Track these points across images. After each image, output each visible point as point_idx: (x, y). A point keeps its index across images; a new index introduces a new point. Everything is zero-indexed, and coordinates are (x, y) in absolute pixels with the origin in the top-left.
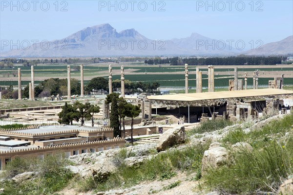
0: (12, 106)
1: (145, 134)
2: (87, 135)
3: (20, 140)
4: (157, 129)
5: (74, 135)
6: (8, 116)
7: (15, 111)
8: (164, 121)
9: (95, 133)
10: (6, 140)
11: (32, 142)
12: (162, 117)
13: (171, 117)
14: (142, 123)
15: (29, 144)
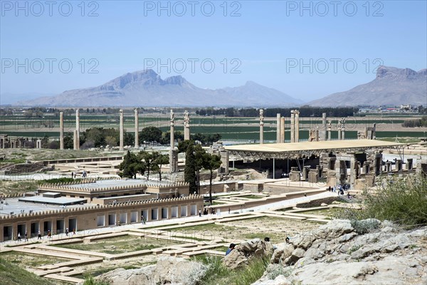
0: (57, 156)
1: (223, 191)
2: (157, 192)
3: (74, 196)
4: (237, 186)
5: (141, 190)
6: (53, 169)
7: (61, 162)
8: (244, 176)
9: (167, 189)
10: (56, 196)
11: (89, 199)
12: (240, 171)
13: (252, 171)
14: (218, 178)
15: (86, 202)
